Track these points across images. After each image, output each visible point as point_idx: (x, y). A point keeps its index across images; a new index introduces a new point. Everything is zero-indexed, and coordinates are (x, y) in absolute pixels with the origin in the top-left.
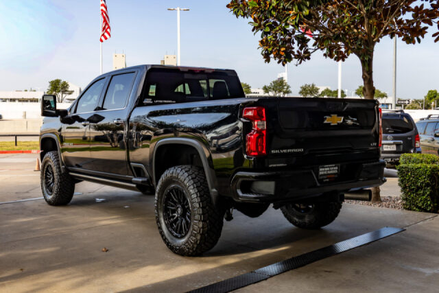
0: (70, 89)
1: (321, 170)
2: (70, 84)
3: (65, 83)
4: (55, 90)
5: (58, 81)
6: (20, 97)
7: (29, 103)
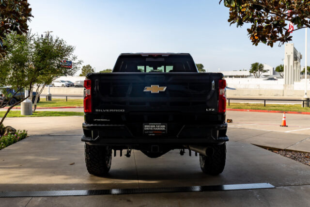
0: (264, 69)
1: (146, 126)
2: (264, 65)
3: (261, 65)
4: (255, 70)
5: (257, 64)
6: (235, 75)
7: (241, 78)
